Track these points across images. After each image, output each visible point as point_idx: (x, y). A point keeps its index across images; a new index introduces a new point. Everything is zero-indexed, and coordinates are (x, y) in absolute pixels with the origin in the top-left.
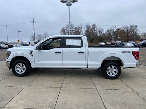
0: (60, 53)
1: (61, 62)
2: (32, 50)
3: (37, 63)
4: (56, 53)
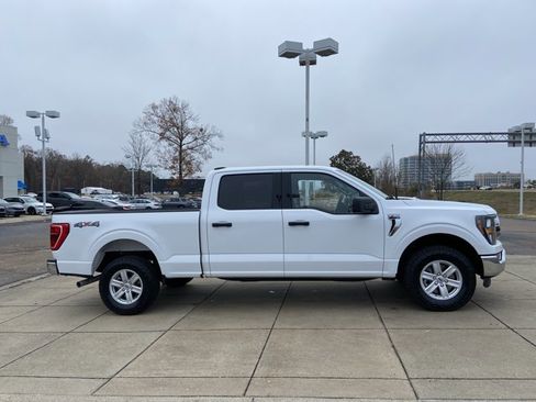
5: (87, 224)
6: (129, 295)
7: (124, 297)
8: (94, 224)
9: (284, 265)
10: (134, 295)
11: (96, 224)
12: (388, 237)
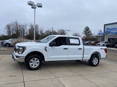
0: (67, 49)
1: (67, 56)
2: (46, 46)
3: (49, 57)
4: (64, 49)
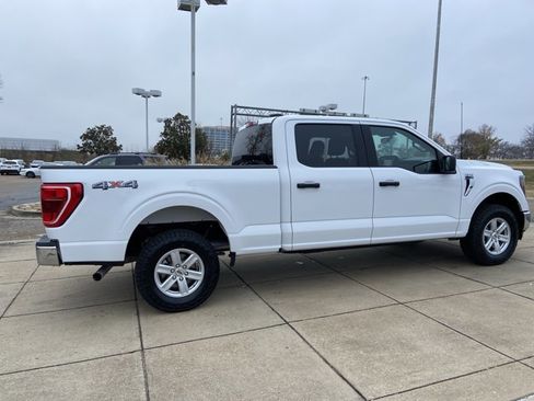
5: (115, 185)
6: (183, 284)
7: (175, 288)
8: (128, 185)
9: (372, 231)
10: (191, 282)
11: (133, 185)
12: (463, 197)
